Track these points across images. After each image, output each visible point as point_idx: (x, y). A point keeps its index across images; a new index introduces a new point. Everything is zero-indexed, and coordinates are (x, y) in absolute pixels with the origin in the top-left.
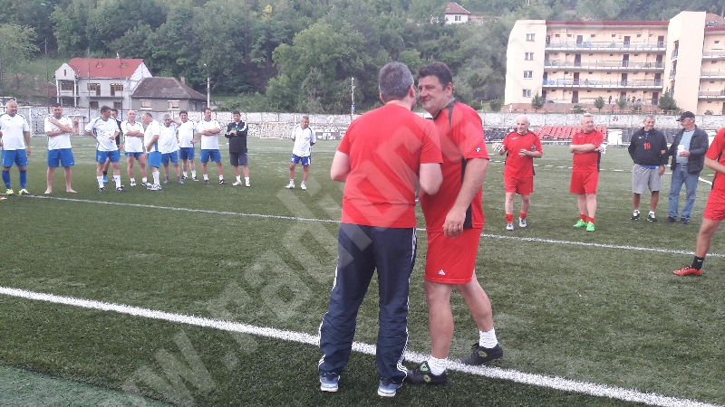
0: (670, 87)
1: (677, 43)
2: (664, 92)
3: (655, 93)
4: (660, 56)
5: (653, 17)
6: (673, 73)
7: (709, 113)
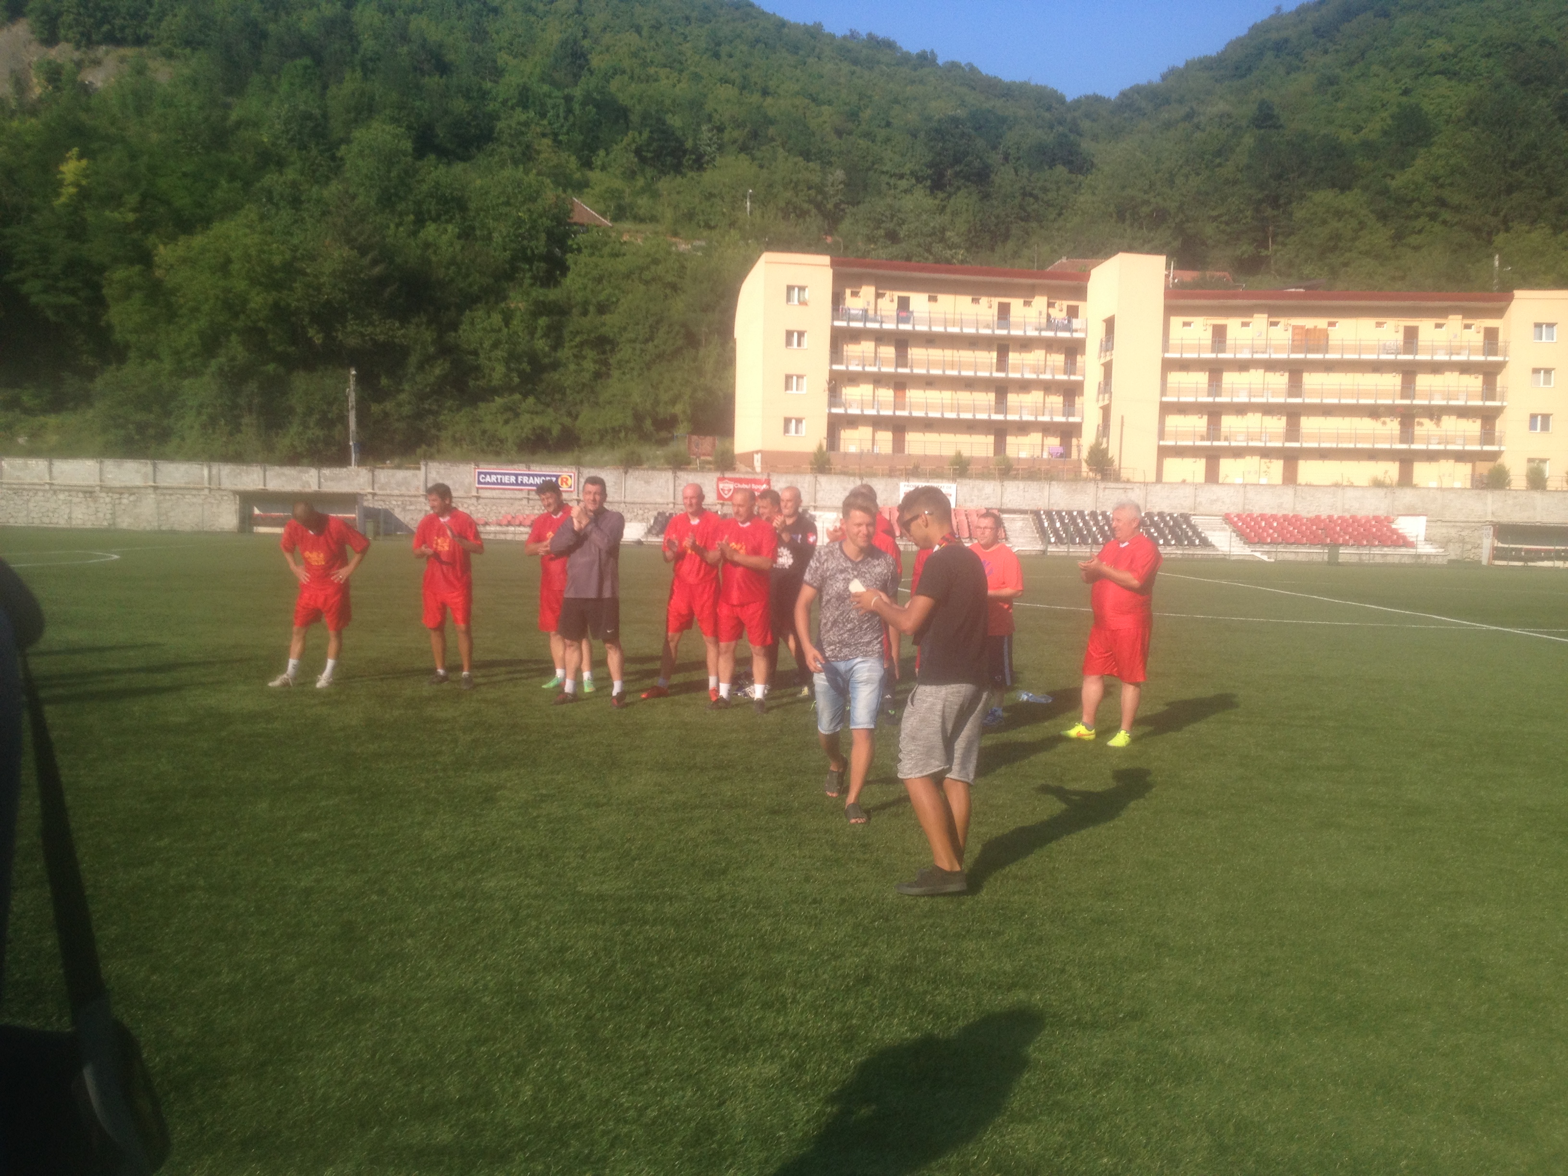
1: (1110, 324)
3: (1067, 434)
4: (1073, 351)
6: (1106, 386)
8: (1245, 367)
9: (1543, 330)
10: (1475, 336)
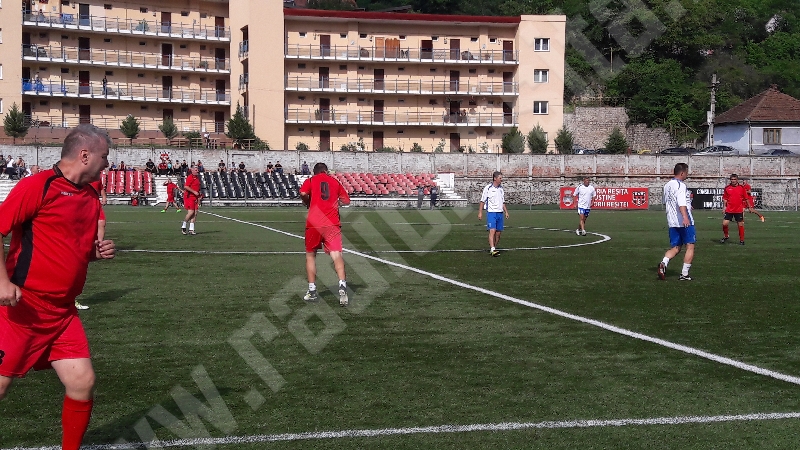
0: (242, 105)
2: (233, 111)
3: (219, 114)
4: (221, 52)
6: (245, 80)
7: (302, 148)
8: (343, 66)
9: (541, 42)
10: (498, 46)
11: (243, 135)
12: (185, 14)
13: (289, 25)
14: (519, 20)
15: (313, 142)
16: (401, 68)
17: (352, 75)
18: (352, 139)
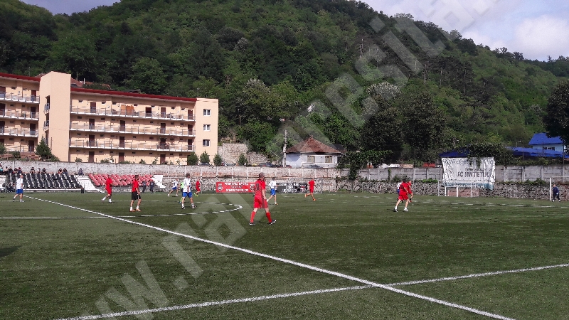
0: (45, 137)
1: (48, 98)
2: (39, 141)
3: (31, 142)
4: (34, 109)
5: (19, 72)
6: (47, 124)
7: (78, 161)
8: (103, 119)
9: (206, 112)
10: (185, 112)
11: (45, 154)
12: (14, 88)
13: (73, 96)
14: (196, 100)
15: (85, 158)
16: (135, 121)
17: (107, 123)
18: (106, 156)
